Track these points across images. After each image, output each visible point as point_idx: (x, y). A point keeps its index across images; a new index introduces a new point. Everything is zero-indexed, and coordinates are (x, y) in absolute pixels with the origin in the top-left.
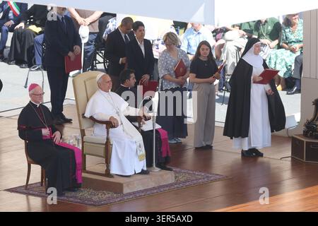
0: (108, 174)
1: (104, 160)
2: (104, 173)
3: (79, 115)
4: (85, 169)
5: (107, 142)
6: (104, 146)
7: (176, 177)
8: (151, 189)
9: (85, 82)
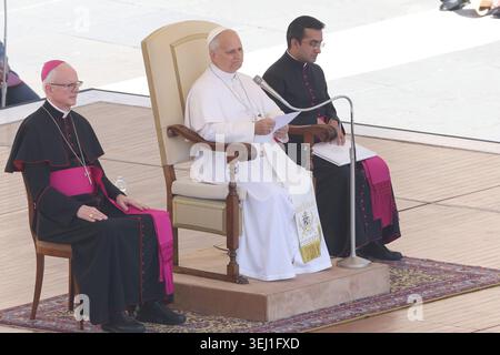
0: (233, 275)
1: (222, 240)
2: (224, 272)
3: (159, 129)
4: (176, 263)
5: (230, 196)
6: (223, 206)
7: (393, 278)
8: (336, 309)
9: (172, 47)
